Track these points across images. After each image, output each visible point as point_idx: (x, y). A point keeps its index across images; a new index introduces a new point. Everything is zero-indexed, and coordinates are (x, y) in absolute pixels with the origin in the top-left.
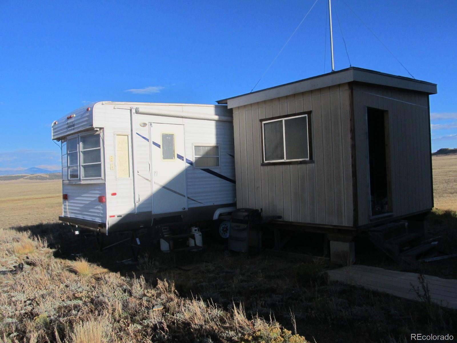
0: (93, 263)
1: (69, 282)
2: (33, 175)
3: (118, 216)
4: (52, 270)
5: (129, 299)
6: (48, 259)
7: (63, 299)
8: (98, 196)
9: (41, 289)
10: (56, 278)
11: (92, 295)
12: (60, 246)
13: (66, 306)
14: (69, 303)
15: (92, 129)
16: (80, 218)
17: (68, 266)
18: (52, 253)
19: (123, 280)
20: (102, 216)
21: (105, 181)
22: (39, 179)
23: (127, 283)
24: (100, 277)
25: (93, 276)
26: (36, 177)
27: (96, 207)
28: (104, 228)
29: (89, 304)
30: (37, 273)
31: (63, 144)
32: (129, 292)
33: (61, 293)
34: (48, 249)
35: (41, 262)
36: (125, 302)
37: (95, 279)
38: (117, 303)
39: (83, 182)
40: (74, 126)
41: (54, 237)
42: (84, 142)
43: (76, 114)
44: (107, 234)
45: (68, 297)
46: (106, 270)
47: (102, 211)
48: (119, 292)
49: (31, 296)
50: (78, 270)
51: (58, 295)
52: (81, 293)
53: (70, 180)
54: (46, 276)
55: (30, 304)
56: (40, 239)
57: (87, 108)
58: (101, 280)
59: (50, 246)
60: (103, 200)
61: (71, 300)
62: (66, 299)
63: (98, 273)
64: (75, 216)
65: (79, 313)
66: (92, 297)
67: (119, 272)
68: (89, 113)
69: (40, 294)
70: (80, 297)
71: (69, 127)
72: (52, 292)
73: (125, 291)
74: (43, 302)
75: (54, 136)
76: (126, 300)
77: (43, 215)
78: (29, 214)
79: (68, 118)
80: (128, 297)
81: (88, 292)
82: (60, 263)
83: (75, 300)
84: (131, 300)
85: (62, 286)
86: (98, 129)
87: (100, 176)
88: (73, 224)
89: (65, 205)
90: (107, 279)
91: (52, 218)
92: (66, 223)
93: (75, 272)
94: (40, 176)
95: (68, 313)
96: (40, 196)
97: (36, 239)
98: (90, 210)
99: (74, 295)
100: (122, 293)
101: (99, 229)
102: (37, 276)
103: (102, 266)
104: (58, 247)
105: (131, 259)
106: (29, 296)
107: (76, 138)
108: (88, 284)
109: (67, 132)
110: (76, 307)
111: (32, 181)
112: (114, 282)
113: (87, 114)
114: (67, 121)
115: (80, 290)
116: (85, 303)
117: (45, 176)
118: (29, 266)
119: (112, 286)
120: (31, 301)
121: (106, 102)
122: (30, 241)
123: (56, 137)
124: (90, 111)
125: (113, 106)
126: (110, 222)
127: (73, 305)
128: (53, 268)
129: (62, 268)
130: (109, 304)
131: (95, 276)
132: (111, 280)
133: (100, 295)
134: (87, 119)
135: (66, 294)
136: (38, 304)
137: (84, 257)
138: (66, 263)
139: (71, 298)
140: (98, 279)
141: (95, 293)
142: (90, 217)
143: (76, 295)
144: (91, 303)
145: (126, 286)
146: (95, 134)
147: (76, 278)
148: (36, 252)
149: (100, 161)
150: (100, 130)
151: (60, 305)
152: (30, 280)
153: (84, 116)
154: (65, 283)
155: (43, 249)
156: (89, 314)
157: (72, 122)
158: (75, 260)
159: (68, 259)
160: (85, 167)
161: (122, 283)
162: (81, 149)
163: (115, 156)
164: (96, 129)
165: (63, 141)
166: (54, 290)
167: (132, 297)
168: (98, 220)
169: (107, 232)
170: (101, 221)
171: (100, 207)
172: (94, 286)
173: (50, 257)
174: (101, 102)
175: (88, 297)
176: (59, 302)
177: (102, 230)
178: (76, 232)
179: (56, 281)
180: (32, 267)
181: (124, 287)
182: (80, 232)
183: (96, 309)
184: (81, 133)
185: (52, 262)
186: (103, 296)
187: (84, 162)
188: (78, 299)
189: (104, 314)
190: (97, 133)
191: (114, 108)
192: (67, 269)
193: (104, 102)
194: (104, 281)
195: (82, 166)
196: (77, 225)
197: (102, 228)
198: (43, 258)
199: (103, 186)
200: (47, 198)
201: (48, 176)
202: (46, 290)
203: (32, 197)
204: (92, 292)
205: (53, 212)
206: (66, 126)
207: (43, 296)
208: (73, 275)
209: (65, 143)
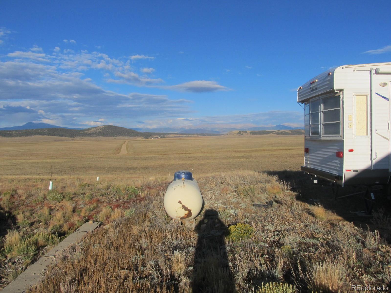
0: (328, 209)
1: (308, 223)
2: (279, 131)
3: (354, 171)
4: (294, 210)
5: (362, 249)
6: (291, 200)
7: (303, 236)
8: (336, 151)
9: (286, 224)
10: (297, 217)
11: (328, 238)
12: (300, 191)
13: (305, 243)
14: (308, 240)
15: (333, 91)
16: (319, 169)
17: (307, 209)
18: (295, 196)
19: (357, 230)
20: (339, 169)
21: (343, 138)
22: (284, 134)
23: (361, 234)
24: (335, 222)
25: (328, 221)
26: (282, 132)
27: (334, 161)
28: (340, 180)
29: (325, 245)
30: (283, 211)
31: (306, 106)
32: (363, 243)
33: (301, 231)
34: (290, 192)
35: (286, 202)
36: (359, 251)
37: (330, 224)
38: (351, 251)
39: (323, 139)
40: (316, 90)
41: (295, 183)
42: (324, 103)
43: (318, 80)
44: (343, 186)
45: (307, 235)
46: (340, 218)
47: (339, 165)
48: (353, 241)
49: (278, 228)
50: (315, 213)
51: (299, 232)
52: (318, 234)
53: (311, 137)
54: (290, 214)
55: (277, 235)
56: (285, 183)
57: (328, 73)
58: (335, 226)
59: (293, 189)
60: (340, 155)
61: (309, 239)
62: (306, 236)
63: (334, 219)
64: (315, 167)
65: (317, 252)
66: (328, 240)
67: (352, 222)
68: (330, 78)
69: (285, 228)
70: (317, 238)
71: (312, 91)
72: (294, 228)
73: (358, 241)
74: (288, 236)
75: (299, 99)
76: (360, 250)
77: (286, 163)
78: (276, 161)
79: (311, 83)
80: (362, 248)
81: (324, 234)
82: (300, 205)
83: (313, 239)
84: (365, 251)
85: (302, 225)
86: (338, 91)
87: (339, 133)
88: (313, 174)
89: (307, 158)
90: (341, 226)
91: (293, 166)
92: (306, 172)
93: (313, 215)
94: (285, 132)
95: (307, 249)
96: (284, 148)
97: (282, 182)
98: (328, 163)
99: (312, 234)
100: (356, 243)
101: (336, 181)
102: (283, 213)
103: (336, 214)
104: (299, 191)
105: (364, 212)
106: (277, 228)
107: (318, 100)
108: (323, 227)
109: (310, 95)
110: (313, 245)
111: (278, 135)
112: (348, 230)
113: (328, 79)
114: (310, 86)
115: (317, 231)
116: (322, 244)
117: (288, 132)
118: (276, 204)
119: (346, 234)
120: (278, 232)
121: (347, 66)
122: (278, 183)
123: (300, 100)
124: (331, 75)
125: (352, 69)
126: (346, 175)
127: (311, 244)
128: (295, 208)
129: (302, 210)
130: (344, 250)
131: (330, 222)
132: (346, 228)
133: (335, 240)
134: (328, 82)
135: (306, 232)
136: (284, 237)
137: (321, 204)
138: (306, 206)
139: (310, 237)
140: (333, 225)
141: (330, 237)
142: (327, 169)
143: (314, 235)
144: (327, 246)
145: (360, 236)
146: (335, 96)
147: (314, 220)
148: (282, 193)
149: (339, 120)
150: (340, 92)
151: (301, 240)
152: (277, 215)
153: (326, 80)
154: (304, 223)
155: (287, 192)
156: (326, 255)
157: (315, 86)
158: (314, 205)
159: (307, 203)
160: (324, 125)
161: (355, 233)
162: (322, 109)
163: (353, 115)
164: (336, 91)
165: (306, 103)
166: (296, 227)
167: (366, 248)
168: (335, 173)
169: (343, 185)
170: (338, 174)
171: (337, 161)
172: (330, 230)
173: (293, 198)
174: (342, 66)
175: (324, 239)
176: (299, 238)
177: (338, 182)
178: (315, 181)
179: (297, 219)
180: (279, 205)
181: (358, 237)
182: (318, 181)
183: (332, 252)
184: (322, 96)
185: (294, 203)
186: (338, 241)
187: (324, 121)
188: (316, 239)
189: (339, 258)
190: (337, 95)
191: (354, 71)
192: (306, 212)
193: (344, 66)
194: (338, 228)
195: (322, 124)
196: (316, 175)
197: (339, 180)
198: (287, 199)
199: (341, 143)
200: (290, 149)
201: (290, 132)
202: (290, 226)
203: (278, 148)
204: (328, 235)
205: (294, 161)
206: (309, 90)
207: (287, 230)
208: (311, 217)
209: (309, 104)
